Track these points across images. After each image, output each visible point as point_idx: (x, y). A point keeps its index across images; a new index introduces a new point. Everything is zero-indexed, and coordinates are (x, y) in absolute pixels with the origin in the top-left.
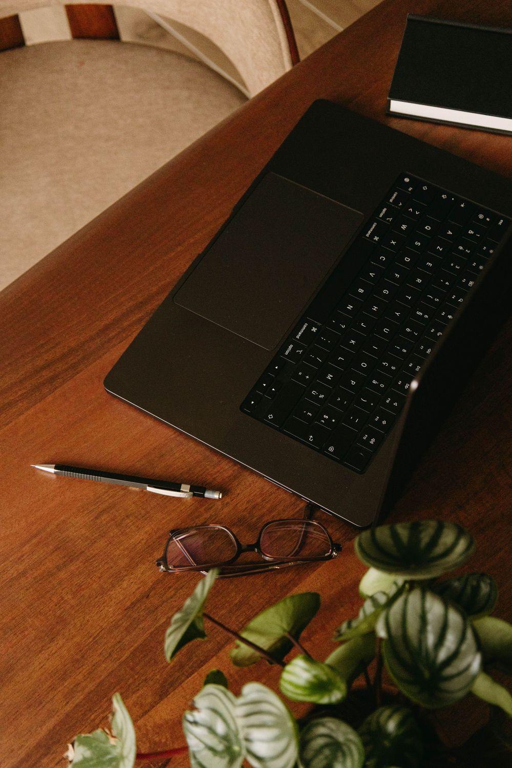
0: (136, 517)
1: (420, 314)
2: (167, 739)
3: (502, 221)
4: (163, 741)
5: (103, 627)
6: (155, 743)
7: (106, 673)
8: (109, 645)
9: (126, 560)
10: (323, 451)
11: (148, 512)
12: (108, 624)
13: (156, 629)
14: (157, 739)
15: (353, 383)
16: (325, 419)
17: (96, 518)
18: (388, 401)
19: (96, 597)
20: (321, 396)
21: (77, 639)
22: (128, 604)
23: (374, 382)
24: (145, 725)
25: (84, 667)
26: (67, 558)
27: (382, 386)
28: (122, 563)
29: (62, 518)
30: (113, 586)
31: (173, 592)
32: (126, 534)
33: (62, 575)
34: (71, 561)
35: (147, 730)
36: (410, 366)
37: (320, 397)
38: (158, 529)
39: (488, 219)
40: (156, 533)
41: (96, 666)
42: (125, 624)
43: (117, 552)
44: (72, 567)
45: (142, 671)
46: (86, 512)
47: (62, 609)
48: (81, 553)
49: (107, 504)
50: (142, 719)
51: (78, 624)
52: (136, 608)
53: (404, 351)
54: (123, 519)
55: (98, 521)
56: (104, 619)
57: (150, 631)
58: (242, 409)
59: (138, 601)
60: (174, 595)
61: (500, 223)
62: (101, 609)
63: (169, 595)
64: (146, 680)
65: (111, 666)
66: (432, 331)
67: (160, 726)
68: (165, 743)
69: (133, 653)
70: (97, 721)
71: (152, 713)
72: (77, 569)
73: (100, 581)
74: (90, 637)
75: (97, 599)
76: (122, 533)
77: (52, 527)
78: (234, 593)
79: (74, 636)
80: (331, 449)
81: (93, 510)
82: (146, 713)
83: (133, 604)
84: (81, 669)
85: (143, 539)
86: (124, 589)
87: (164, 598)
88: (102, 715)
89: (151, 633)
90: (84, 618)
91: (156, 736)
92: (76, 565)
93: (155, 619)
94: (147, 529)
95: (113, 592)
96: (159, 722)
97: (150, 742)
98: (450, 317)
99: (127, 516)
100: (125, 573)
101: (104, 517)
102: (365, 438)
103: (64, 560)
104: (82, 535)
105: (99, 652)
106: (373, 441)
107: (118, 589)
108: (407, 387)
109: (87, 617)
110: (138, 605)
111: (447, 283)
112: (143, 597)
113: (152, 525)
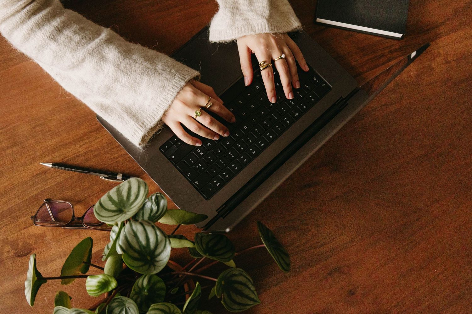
0: (53, 133)
1: (266, 123)
2: (32, 242)
3: (324, 84)
4: (30, 243)
5: (20, 182)
6: (26, 243)
7: (14, 204)
8: (20, 191)
9: (41, 153)
10: (192, 182)
11: (59, 132)
12: (23, 181)
13: (44, 189)
14: (28, 241)
15: (219, 151)
16: (199, 166)
17: (34, 128)
18: (233, 166)
19: (21, 167)
21: (6, 184)
22: (35, 174)
23: (230, 153)
24: (24, 233)
25: (4, 199)
26: (13, 144)
27: (233, 156)
28: (38, 154)
29: (17, 124)
30: (31, 164)
31: (58, 174)
32: (46, 140)
33: (8, 151)
34: (15, 146)
35: (25, 236)
36: (251, 150)
37: (201, 153)
38: (62, 141)
39: (317, 81)
40: (60, 143)
41: (10, 199)
42: (31, 183)
43: (38, 148)
44: (14, 149)
45: (31, 208)
46: (30, 124)
47: (3, 168)
48: (21, 143)
49: (41, 122)
50: (24, 230)
51: (9, 177)
52: (38, 177)
53: (251, 141)
54: (46, 132)
55: (34, 130)
56: (21, 178)
57: (41, 190)
58: (160, 149)
59: (40, 174)
60: (58, 175)
61: (323, 85)
62: (22, 173)
63: (55, 175)
64: (31, 212)
65: (18, 201)
66: (268, 134)
67: (31, 236)
68: (31, 244)
69: (30, 198)
70: (3, 225)
71: (29, 228)
72: (17, 150)
73: (26, 159)
74: (12, 185)
75: (21, 168)
76: (44, 139)
77: (11, 126)
78: (87, 182)
79: (5, 183)
80: (197, 183)
81: (33, 124)
82: (27, 227)
83: (37, 175)
84: (3, 199)
85: (52, 144)
86: (36, 166)
87: (53, 176)
88: (6, 223)
89: (41, 191)
90: (12, 175)
91: (28, 239)
92: (17, 148)
93: (46, 185)
94: (57, 140)
95: (30, 166)
96: (31, 233)
97: (24, 241)
98: (279, 129)
99: (49, 131)
100: (39, 159)
101: (38, 129)
102: (215, 182)
103: (12, 144)
104: (24, 135)
105: (14, 193)
106: (218, 185)
107: (33, 166)
108: (245, 160)
109: (14, 175)
110: (40, 176)
111: (285, 110)
112: (43, 173)
113: (59, 139)
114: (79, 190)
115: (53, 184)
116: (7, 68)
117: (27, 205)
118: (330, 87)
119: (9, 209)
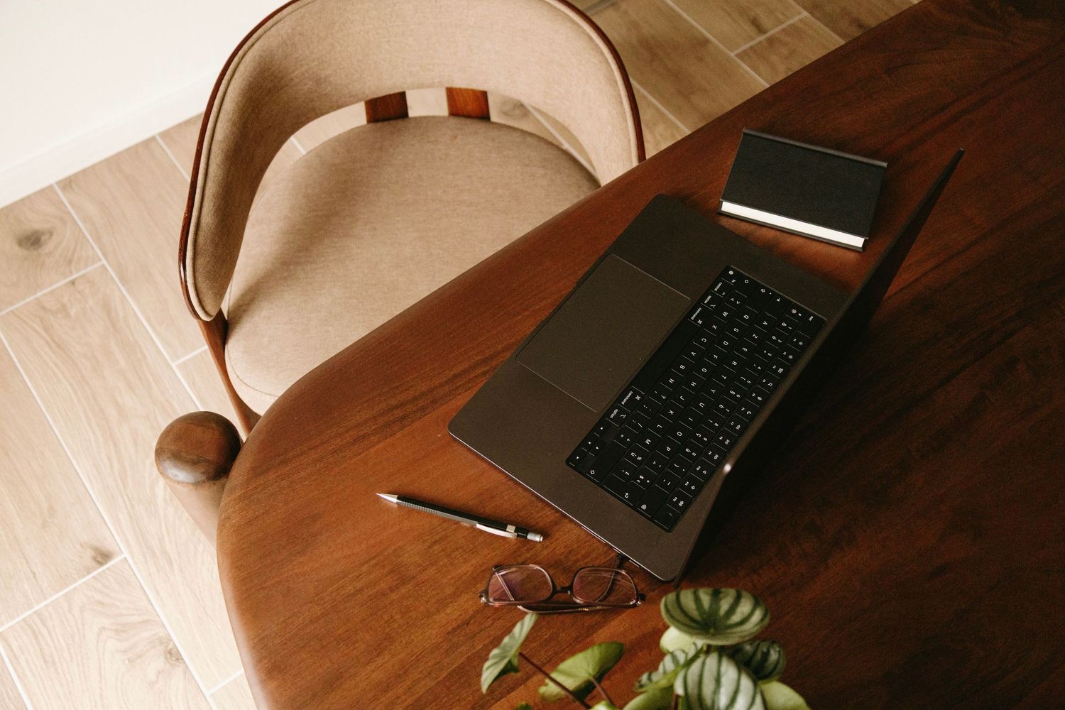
0: (465, 551)
1: (734, 393)
3: (812, 317)
5: (426, 647)
7: (424, 690)
8: (430, 665)
9: (452, 589)
10: (636, 508)
11: (476, 547)
12: (431, 645)
13: (473, 654)
15: (669, 449)
16: (640, 479)
17: (429, 548)
18: (698, 469)
20: (639, 458)
21: (402, 656)
22: (450, 629)
23: (687, 450)
25: (405, 683)
26: (399, 581)
27: (694, 454)
28: (448, 591)
29: (399, 544)
30: (438, 611)
31: (490, 623)
32: (454, 565)
33: (394, 596)
34: (404, 584)
36: (721, 439)
38: (483, 563)
39: (800, 315)
40: (481, 566)
41: (416, 682)
42: (446, 647)
43: (445, 581)
44: (403, 590)
45: (456, 692)
46: (420, 541)
47: (391, 628)
48: (413, 578)
49: (440, 536)
51: (404, 643)
52: (456, 633)
53: (717, 425)
54: (453, 551)
55: (431, 550)
56: (427, 640)
57: (467, 656)
58: (567, 462)
59: (459, 627)
60: (492, 625)
61: (810, 319)
62: (426, 631)
63: (486, 625)
64: (459, 700)
65: (429, 684)
66: (742, 410)
69: (450, 675)
72: (408, 592)
73: (427, 605)
74: (414, 655)
75: (423, 621)
76: (451, 564)
77: (390, 551)
78: (546, 631)
79: (399, 653)
80: (644, 507)
81: (427, 540)
83: (454, 630)
84: (402, 684)
85: (468, 571)
86: (448, 615)
87: (482, 627)
89: (468, 658)
90: (409, 637)
92: (407, 589)
93: (473, 645)
94: (473, 562)
95: (438, 616)
98: (759, 398)
99: (457, 549)
100: (450, 601)
101: (436, 547)
102: (674, 500)
103: (397, 582)
104: (415, 562)
105: (420, 670)
106: (681, 504)
107: (443, 615)
108: (716, 457)
109: (413, 637)
110: (459, 631)
111: (759, 368)
112: (464, 624)
113: (478, 559)
114: (535, 645)
115: (486, 642)
116: (363, 452)
117: (448, 689)
118: (824, 321)
119: (416, 701)
